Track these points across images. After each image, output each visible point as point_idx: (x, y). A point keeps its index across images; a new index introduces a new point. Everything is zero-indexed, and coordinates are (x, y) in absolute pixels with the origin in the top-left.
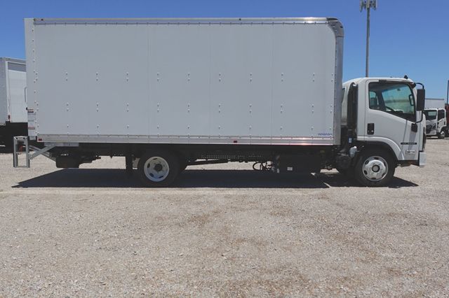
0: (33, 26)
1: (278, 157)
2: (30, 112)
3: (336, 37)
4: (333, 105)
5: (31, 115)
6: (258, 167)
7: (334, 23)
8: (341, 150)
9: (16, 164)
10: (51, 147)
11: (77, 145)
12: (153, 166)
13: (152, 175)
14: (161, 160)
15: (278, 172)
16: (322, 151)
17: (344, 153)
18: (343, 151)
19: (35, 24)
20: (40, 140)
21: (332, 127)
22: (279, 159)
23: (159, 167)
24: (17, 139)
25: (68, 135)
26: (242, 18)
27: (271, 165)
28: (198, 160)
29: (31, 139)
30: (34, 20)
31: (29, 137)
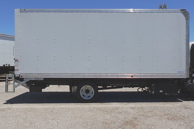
0: (20, 13)
1: (153, 85)
2: (16, 61)
3: (186, 19)
4: (185, 56)
5: (17, 62)
6: (140, 90)
7: (185, 12)
8: (188, 80)
9: (7, 90)
10: (28, 80)
11: (43, 79)
12: (84, 91)
13: (83, 96)
14: (88, 87)
15: (153, 93)
16: (176, 81)
17: (190, 82)
18: (189, 81)
19: (20, 12)
20: (21, 76)
21: (185, 68)
22: (154, 86)
23: (87, 91)
24: (8, 76)
25: (38, 74)
26: (135, 9)
27: (149, 89)
28: (108, 87)
29: (16, 76)
30: (20, 10)
31: (15, 75)
